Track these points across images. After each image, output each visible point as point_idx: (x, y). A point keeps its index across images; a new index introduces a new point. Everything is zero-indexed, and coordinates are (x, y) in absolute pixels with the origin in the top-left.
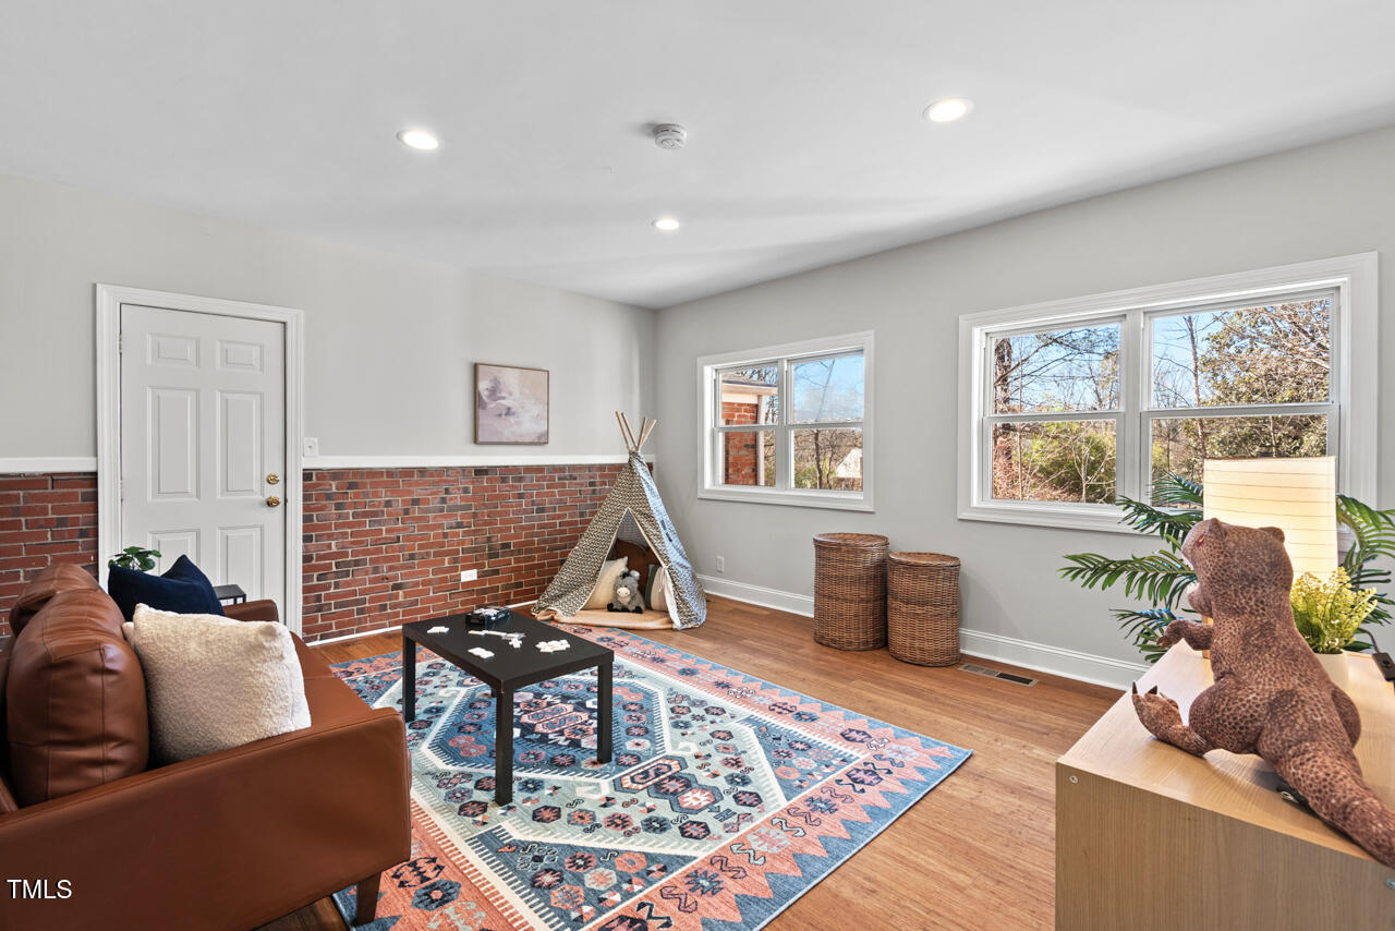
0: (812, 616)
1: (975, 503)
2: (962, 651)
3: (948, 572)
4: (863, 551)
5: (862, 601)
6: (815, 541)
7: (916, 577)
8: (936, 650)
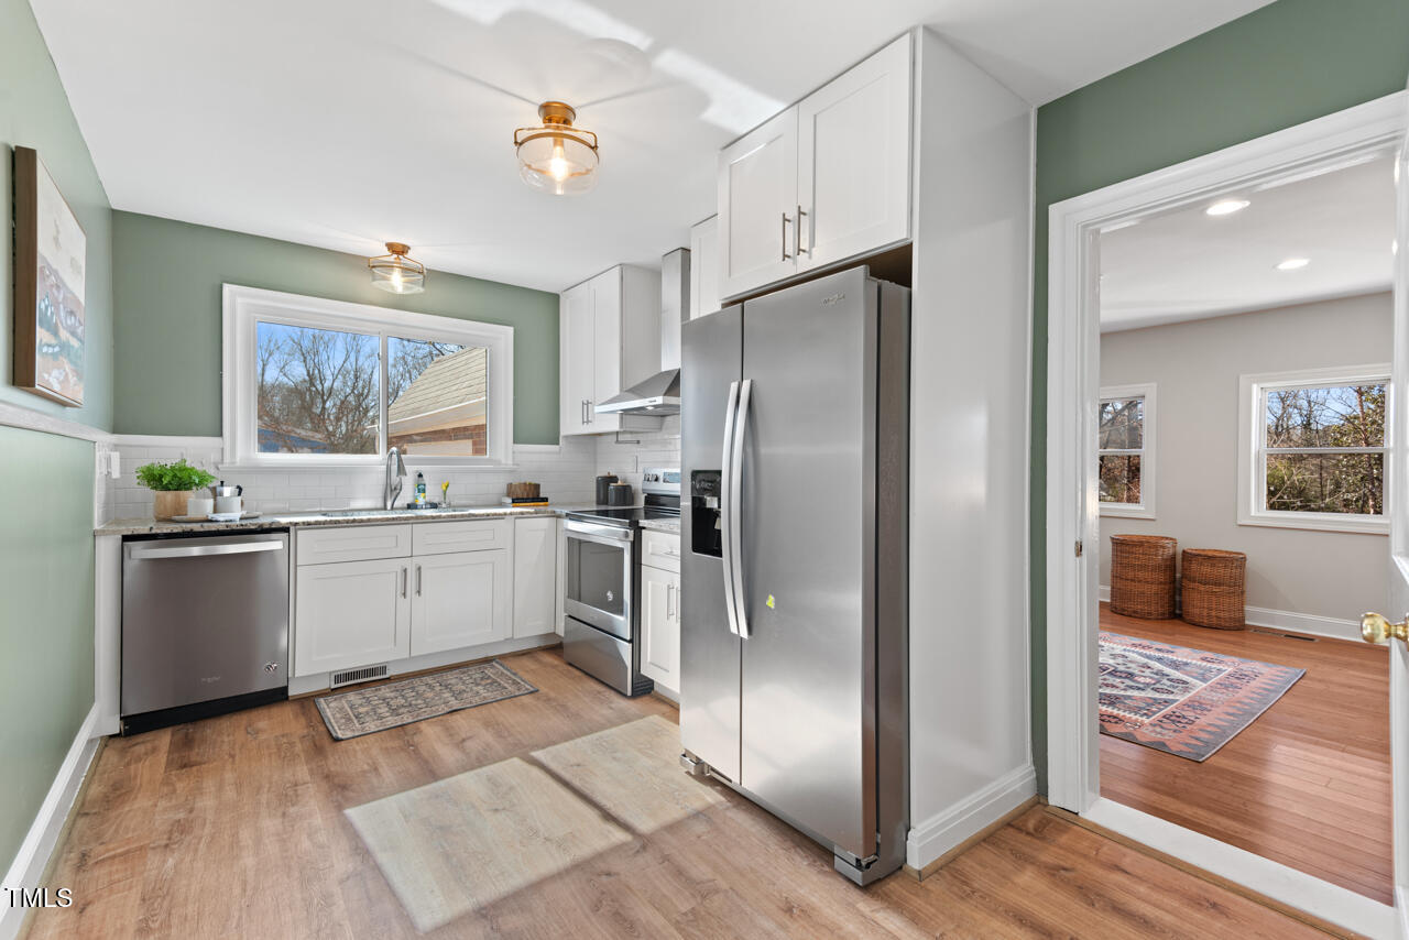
0: (1109, 601)
1: (1253, 514)
2: (1247, 622)
3: (1236, 562)
4: (1162, 547)
5: (1161, 583)
6: (1113, 539)
7: (1213, 565)
8: (1230, 618)
